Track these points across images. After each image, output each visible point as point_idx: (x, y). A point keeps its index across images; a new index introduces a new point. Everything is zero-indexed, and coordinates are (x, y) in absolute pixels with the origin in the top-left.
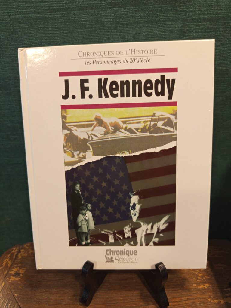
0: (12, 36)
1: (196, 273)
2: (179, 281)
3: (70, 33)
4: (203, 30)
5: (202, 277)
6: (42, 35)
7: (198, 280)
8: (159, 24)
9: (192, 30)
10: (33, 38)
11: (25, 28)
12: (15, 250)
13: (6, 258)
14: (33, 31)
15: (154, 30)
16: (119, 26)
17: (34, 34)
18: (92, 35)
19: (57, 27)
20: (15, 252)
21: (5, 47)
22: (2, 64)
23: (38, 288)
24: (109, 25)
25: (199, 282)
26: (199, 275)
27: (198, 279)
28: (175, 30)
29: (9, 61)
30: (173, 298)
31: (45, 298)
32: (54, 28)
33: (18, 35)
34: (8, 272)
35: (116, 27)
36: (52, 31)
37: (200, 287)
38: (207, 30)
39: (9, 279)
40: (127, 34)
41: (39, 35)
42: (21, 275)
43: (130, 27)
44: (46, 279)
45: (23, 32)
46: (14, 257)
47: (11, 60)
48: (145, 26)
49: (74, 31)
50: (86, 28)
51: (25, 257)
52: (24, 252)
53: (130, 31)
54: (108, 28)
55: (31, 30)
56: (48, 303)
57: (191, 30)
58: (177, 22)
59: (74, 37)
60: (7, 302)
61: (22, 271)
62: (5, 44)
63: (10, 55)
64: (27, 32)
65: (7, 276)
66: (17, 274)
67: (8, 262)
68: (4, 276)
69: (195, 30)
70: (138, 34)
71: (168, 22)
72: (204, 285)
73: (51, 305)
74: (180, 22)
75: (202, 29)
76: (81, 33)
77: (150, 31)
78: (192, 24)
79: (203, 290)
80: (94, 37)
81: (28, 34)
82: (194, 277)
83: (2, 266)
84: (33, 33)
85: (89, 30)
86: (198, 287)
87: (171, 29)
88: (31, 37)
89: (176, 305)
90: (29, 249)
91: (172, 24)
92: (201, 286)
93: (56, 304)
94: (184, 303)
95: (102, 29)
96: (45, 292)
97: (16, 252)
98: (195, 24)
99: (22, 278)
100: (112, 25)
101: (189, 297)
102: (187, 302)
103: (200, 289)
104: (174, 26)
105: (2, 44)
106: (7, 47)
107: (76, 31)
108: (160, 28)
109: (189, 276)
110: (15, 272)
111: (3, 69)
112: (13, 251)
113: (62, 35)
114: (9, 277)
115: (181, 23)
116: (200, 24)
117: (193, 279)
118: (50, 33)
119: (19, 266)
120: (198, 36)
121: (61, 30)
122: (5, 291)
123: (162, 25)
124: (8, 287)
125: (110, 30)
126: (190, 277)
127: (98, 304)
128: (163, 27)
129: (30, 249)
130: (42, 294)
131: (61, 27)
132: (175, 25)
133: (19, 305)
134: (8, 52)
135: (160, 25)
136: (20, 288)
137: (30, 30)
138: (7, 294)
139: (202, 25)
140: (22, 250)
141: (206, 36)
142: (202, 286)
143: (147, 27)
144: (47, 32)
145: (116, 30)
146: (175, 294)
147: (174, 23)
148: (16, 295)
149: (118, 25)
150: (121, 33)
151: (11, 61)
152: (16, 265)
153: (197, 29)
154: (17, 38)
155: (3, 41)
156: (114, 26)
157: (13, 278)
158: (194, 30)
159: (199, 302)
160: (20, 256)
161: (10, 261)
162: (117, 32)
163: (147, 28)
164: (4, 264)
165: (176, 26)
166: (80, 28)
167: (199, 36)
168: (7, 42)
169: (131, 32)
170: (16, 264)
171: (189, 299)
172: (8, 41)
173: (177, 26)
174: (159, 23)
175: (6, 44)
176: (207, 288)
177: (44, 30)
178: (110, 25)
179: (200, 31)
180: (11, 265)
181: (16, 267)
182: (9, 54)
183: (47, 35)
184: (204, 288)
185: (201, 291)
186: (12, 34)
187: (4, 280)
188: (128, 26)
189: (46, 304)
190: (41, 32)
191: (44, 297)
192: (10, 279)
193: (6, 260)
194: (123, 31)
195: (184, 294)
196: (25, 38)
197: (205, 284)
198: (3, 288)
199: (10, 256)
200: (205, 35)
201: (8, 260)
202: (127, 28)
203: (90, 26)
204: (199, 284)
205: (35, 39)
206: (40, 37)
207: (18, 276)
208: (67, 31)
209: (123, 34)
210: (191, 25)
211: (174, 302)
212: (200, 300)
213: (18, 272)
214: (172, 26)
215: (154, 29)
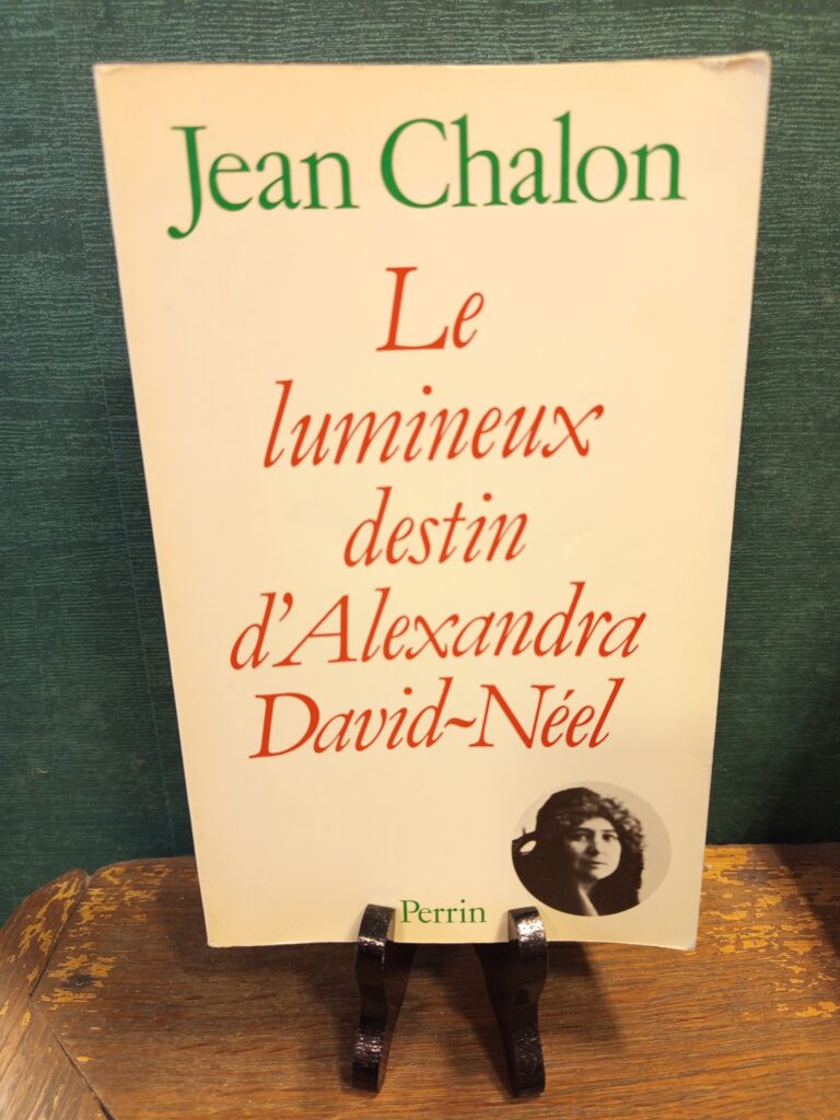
0: (97, 37)
1: (782, 965)
2: (720, 994)
3: (324, 34)
4: (818, 43)
5: (809, 976)
6: (217, 38)
7: (790, 990)
8: (658, 13)
9: (779, 41)
10: (180, 49)
11: (154, 7)
12: (65, 891)
13: (31, 922)
14: (181, 21)
15: (638, 37)
16: (512, 17)
17: (184, 34)
18: (410, 45)
19: (275, 8)
20: (65, 899)
21: (69, 77)
22: (54, 148)
23: (169, 1030)
24: (474, 12)
25: (796, 998)
26: (793, 972)
27: (791, 985)
28: (715, 39)
29: (82, 134)
30: (710, 1056)
31: (203, 1067)
32: (263, 13)
33: (121, 36)
34: (42, 973)
35: (500, 20)
36: (254, 22)
37: (804, 1014)
38: (832, 44)
39: (48, 1000)
40: (540, 47)
41: (206, 38)
42: (99, 984)
43: (552, 22)
44: (201, 997)
45: (143, 23)
46: (64, 917)
47: (89, 131)
48: (608, 19)
49: (342, 28)
50: (386, 19)
51: (110, 916)
52: (102, 899)
53: (552, 37)
54: (471, 22)
55: (174, 18)
56: (216, 1086)
57: (774, 41)
58: (727, 8)
59: (338, 51)
60: (46, 1086)
61: (99, 970)
62: (71, 66)
63: (86, 110)
64: (157, 22)
65: (39, 989)
66: (80, 981)
67: (39, 934)
68: (27, 991)
69: (790, 40)
70: (582, 48)
71: (693, 8)
72: (819, 1008)
73: (227, 1094)
74: (735, 8)
75: (815, 38)
76: (367, 37)
77: (627, 40)
78: (780, 16)
79: (818, 1024)
80: (415, 53)
81: (164, 31)
82: (776, 978)
83: (16, 950)
84: (182, 27)
85: (399, 26)
86: (798, 1014)
87: (701, 32)
88: (175, 42)
89: (723, 1083)
90: (121, 886)
91: (707, 17)
92: (807, 1010)
93: (251, 1091)
94: (754, 1072)
95: (446, 25)
96: (199, 1045)
97: (71, 898)
98: (790, 17)
99: (101, 993)
100: (483, 11)
101: (769, 1053)
102: (763, 1071)
103: (805, 1023)
104: (712, 23)
105: (56, 68)
106: (77, 77)
107: (347, 29)
108: (664, 31)
109: (757, 976)
110: (71, 974)
111: (54, 165)
112: (59, 896)
113: (293, 41)
114: (49, 993)
115: (742, 14)
116: (810, 18)
117: (771, 984)
118: (248, 30)
119: (84, 951)
120: (798, 64)
121: (292, 24)
122: (36, 1046)
123: (671, 18)
124: (48, 1029)
125: (477, 32)
126: (760, 979)
127: (420, 1088)
128: (672, 24)
129: (125, 888)
130: (188, 1051)
131: (292, 9)
132: (718, 19)
133: (96, 1098)
134: (81, 99)
135: (661, 19)
136: (95, 1032)
137: (169, 15)
138: (46, 1058)
139: (815, 23)
140: (96, 891)
141: (827, 64)
142: (811, 1012)
143: (612, 22)
144: (238, 27)
145: (499, 29)
146: (714, 1042)
147: (716, 12)
148: (84, 1059)
149: (506, 12)
150: (517, 42)
151: (90, 134)
152: (73, 948)
153: (798, 38)
154: (119, 44)
155: (61, 56)
156: (493, 15)
157: (63, 997)
158: (785, 39)
159: (808, 1068)
160: (86, 913)
161: (50, 931)
162: (502, 38)
163: (615, 28)
164: (26, 943)
165: (719, 23)
166: (366, 17)
167: (806, 64)
168: (78, 58)
169: (554, 40)
170: (72, 942)
171: (770, 1060)
172: (81, 55)
173: (724, 24)
174: (658, 9)
175: (75, 67)
176: (830, 1016)
177: (225, 19)
178: (479, 12)
179: (808, 46)
180: (54, 948)
181: (76, 954)
182: (85, 106)
183: (236, 39)
184: (820, 1016)
185: (811, 1028)
186: (100, 28)
187: (28, 1004)
188: (543, 16)
189: (210, 1092)
190: (215, 27)
191: (197, 1062)
192: (53, 998)
193: (30, 928)
194: (526, 35)
195: (750, 1042)
196: (149, 46)
197: (821, 1004)
198: (25, 1034)
199: (46, 914)
200: (824, 61)
201: (38, 927)
202: (539, 23)
203: (405, 11)
204: (799, 1003)
205: (190, 53)
206: (210, 44)
207: (87, 989)
208: (314, 26)
209: (527, 47)
210: (777, 20)
211: (715, 1072)
212: (811, 1062)
213: (83, 973)
214: (707, 23)
215: (639, 33)
